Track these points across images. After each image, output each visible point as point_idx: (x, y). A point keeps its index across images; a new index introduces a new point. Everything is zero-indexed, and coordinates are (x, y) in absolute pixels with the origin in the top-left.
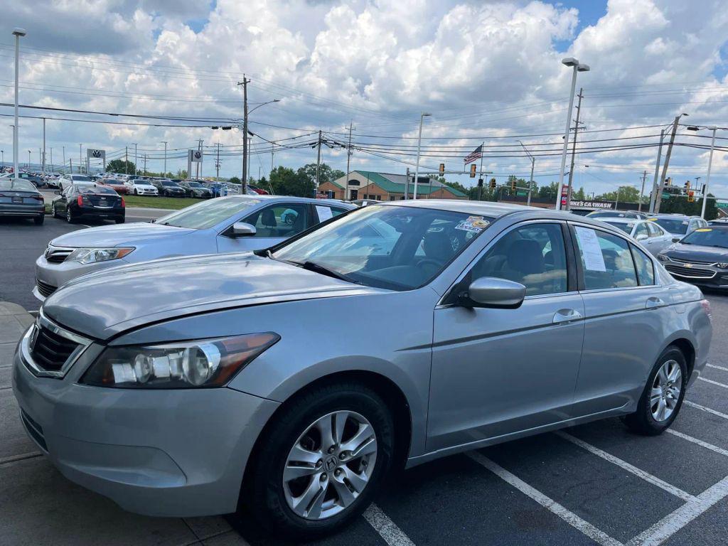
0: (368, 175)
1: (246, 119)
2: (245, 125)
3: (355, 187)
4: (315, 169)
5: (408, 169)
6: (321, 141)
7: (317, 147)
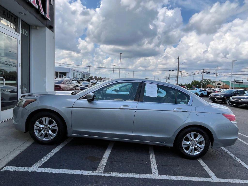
0: (224, 82)
1: (178, 68)
2: (178, 69)
3: (219, 86)
4: (206, 81)
5: (234, 79)
6: (204, 72)
7: (202, 74)
